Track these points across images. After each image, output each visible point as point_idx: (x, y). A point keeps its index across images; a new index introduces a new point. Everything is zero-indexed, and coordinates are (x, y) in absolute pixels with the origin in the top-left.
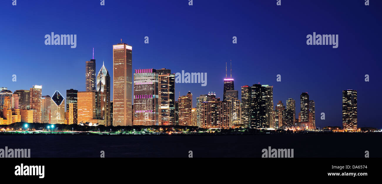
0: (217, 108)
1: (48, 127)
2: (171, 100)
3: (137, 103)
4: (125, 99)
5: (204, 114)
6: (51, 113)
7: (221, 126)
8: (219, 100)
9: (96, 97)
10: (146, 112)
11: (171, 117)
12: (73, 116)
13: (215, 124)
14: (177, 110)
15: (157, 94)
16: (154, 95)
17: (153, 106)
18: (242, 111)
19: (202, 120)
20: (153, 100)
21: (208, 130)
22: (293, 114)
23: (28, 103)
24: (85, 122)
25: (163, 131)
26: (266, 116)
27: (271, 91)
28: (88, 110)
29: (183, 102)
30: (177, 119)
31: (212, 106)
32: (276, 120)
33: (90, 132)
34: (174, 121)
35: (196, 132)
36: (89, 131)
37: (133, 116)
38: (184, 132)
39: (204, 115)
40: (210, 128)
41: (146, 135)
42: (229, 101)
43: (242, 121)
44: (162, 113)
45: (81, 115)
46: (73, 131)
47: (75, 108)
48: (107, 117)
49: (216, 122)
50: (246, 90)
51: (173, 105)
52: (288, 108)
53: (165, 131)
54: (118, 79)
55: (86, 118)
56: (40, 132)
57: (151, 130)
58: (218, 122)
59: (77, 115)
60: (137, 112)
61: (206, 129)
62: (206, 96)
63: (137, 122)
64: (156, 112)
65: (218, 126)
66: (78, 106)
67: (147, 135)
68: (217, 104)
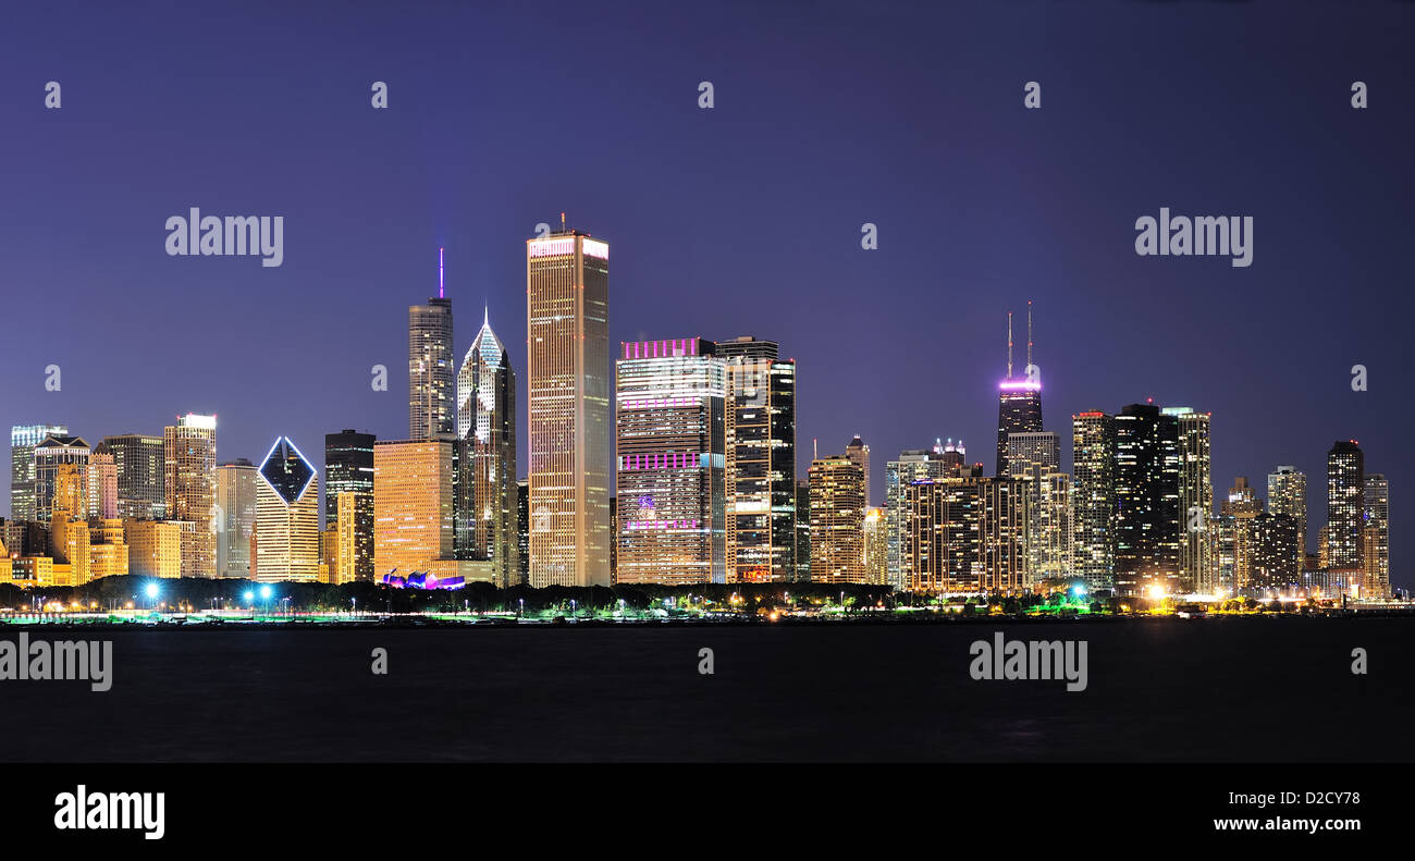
0: (973, 506)
1: (248, 596)
2: (779, 476)
3: (633, 488)
4: (581, 472)
5: (916, 532)
6: (260, 537)
7: (990, 584)
8: (978, 473)
9: (455, 463)
10: (669, 527)
11: (779, 549)
12: (353, 548)
13: (966, 577)
14: (803, 516)
15: (718, 448)
16: (704, 456)
17: (702, 501)
18: (1077, 522)
19: (909, 558)
20: (702, 476)
21: (933, 602)
22: (1295, 533)
23: (160, 492)
24: (406, 572)
25: (743, 608)
26: (1181, 545)
27: (1201, 434)
28: (420, 519)
29: (830, 482)
30: (803, 556)
31: (952, 499)
32: (1225, 560)
33: (427, 614)
34: (792, 562)
35: (883, 609)
36: (425, 610)
37: (613, 545)
38: (834, 609)
39: (916, 540)
40: (942, 592)
41: (672, 624)
42: (1021, 480)
43: (1076, 562)
44: (741, 532)
45: (390, 544)
46: (353, 613)
47: (364, 514)
48: (506, 550)
49: (967, 567)
50: (1094, 432)
51: (787, 498)
52: (1275, 509)
53: (751, 607)
54: (548, 385)
55: (412, 557)
56: (211, 616)
57: (693, 602)
58: (976, 568)
59: (371, 543)
60: (633, 528)
61: (928, 597)
62: (926, 458)
63: (633, 571)
64: (714, 527)
65: (976, 585)
66: (376, 504)
67: (676, 624)
68: (969, 491)
